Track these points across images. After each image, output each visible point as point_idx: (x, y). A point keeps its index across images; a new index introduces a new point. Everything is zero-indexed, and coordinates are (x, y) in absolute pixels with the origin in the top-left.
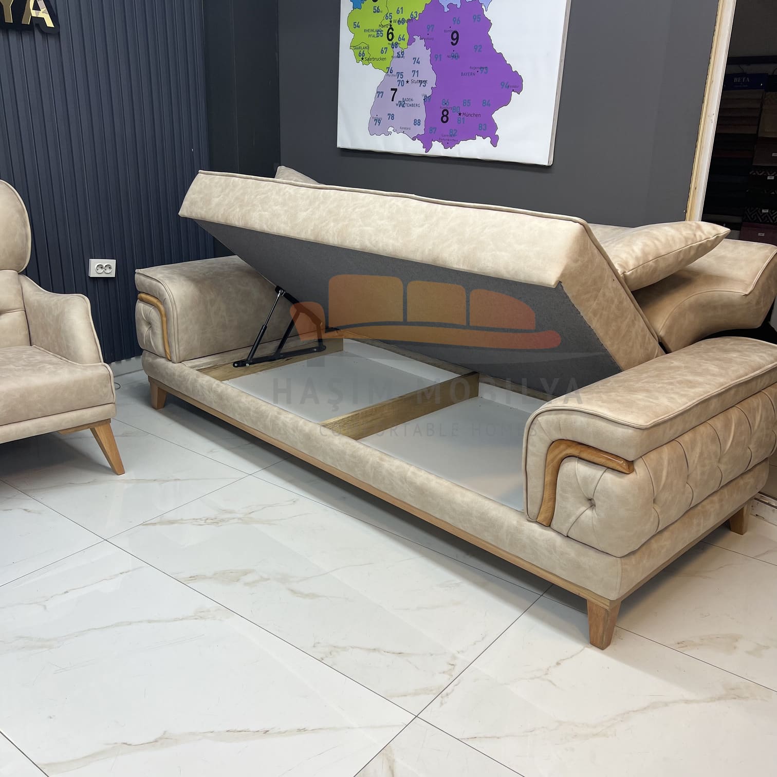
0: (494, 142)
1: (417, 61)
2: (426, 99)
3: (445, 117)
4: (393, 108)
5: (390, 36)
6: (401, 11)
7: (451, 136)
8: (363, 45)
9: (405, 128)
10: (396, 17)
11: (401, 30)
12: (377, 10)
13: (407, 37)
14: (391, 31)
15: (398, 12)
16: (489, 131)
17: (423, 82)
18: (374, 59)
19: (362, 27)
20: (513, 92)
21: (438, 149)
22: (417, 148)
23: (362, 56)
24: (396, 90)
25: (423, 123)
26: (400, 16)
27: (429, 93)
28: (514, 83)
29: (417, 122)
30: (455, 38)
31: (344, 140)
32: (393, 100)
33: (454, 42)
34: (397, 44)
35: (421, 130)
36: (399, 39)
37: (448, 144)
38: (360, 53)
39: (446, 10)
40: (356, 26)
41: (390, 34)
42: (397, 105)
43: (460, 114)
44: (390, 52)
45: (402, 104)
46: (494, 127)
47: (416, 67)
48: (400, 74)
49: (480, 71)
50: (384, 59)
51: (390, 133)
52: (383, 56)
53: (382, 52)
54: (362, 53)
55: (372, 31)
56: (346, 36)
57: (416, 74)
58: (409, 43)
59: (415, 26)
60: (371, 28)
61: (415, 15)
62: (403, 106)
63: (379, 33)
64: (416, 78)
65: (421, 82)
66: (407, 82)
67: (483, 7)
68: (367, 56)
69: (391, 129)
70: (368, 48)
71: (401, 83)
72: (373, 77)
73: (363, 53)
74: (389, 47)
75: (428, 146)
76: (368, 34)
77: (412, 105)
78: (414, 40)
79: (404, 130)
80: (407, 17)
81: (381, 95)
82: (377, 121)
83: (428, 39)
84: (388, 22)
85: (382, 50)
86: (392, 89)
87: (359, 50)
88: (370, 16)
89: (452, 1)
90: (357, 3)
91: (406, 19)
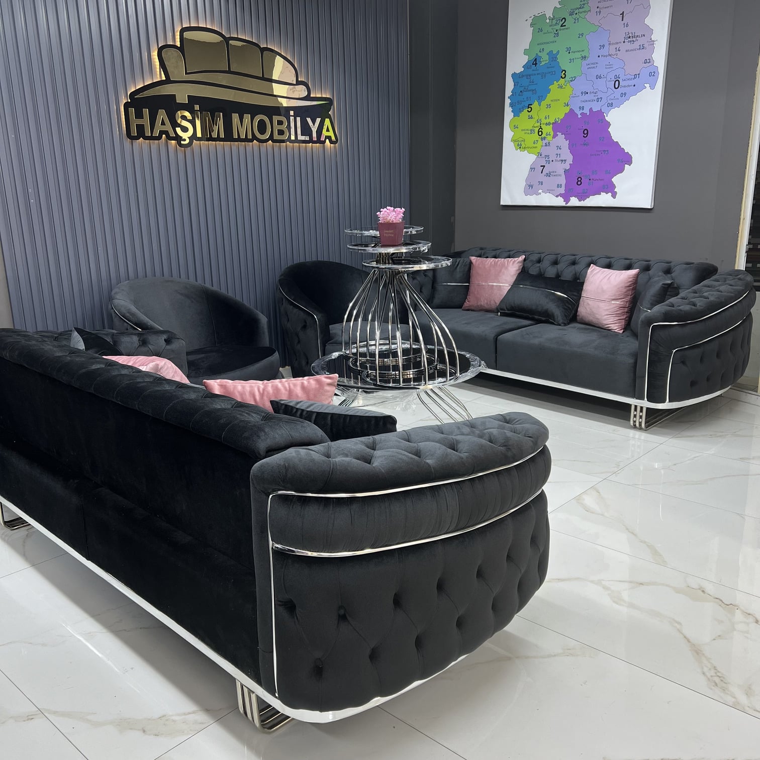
0: (614, 195)
1: (559, 148)
2: (566, 171)
3: (579, 181)
4: (542, 178)
5: (540, 133)
6: (548, 117)
7: (584, 193)
8: (520, 139)
9: (551, 190)
10: (544, 121)
11: (547, 129)
12: (531, 117)
13: (552, 133)
14: (540, 130)
15: (546, 118)
16: (610, 189)
17: (563, 161)
18: (528, 148)
19: (520, 128)
20: (626, 165)
21: (574, 202)
22: (560, 202)
23: (520, 145)
24: (544, 166)
25: (563, 186)
26: (547, 121)
27: (568, 167)
28: (627, 159)
29: (559, 186)
30: (586, 133)
31: (506, 199)
32: (542, 173)
33: (585, 136)
34: (545, 138)
35: (562, 190)
36: (547, 135)
37: (581, 199)
39: (579, 116)
40: (516, 127)
41: (540, 132)
42: (545, 176)
43: (590, 180)
44: (540, 143)
45: (548, 175)
46: (614, 186)
47: (559, 151)
48: (547, 156)
49: (603, 152)
50: (536, 147)
51: (540, 194)
52: (535, 145)
53: (534, 143)
55: (527, 130)
56: (508, 134)
57: (559, 156)
58: (554, 137)
59: (557, 127)
60: (527, 128)
61: (557, 120)
62: (549, 176)
63: (532, 131)
64: (558, 159)
65: (562, 161)
66: (552, 161)
67: (605, 114)
68: (523, 146)
69: (540, 191)
70: (524, 141)
71: (548, 162)
72: (528, 159)
74: (540, 140)
75: (567, 201)
76: (524, 132)
77: (556, 175)
78: (557, 135)
79: (550, 191)
80: (552, 121)
81: (533, 170)
82: (531, 186)
83: (567, 134)
84: (539, 124)
86: (541, 166)
87: (517, 143)
88: (525, 121)
89: (583, 111)
90: (516, 113)
91: (551, 122)
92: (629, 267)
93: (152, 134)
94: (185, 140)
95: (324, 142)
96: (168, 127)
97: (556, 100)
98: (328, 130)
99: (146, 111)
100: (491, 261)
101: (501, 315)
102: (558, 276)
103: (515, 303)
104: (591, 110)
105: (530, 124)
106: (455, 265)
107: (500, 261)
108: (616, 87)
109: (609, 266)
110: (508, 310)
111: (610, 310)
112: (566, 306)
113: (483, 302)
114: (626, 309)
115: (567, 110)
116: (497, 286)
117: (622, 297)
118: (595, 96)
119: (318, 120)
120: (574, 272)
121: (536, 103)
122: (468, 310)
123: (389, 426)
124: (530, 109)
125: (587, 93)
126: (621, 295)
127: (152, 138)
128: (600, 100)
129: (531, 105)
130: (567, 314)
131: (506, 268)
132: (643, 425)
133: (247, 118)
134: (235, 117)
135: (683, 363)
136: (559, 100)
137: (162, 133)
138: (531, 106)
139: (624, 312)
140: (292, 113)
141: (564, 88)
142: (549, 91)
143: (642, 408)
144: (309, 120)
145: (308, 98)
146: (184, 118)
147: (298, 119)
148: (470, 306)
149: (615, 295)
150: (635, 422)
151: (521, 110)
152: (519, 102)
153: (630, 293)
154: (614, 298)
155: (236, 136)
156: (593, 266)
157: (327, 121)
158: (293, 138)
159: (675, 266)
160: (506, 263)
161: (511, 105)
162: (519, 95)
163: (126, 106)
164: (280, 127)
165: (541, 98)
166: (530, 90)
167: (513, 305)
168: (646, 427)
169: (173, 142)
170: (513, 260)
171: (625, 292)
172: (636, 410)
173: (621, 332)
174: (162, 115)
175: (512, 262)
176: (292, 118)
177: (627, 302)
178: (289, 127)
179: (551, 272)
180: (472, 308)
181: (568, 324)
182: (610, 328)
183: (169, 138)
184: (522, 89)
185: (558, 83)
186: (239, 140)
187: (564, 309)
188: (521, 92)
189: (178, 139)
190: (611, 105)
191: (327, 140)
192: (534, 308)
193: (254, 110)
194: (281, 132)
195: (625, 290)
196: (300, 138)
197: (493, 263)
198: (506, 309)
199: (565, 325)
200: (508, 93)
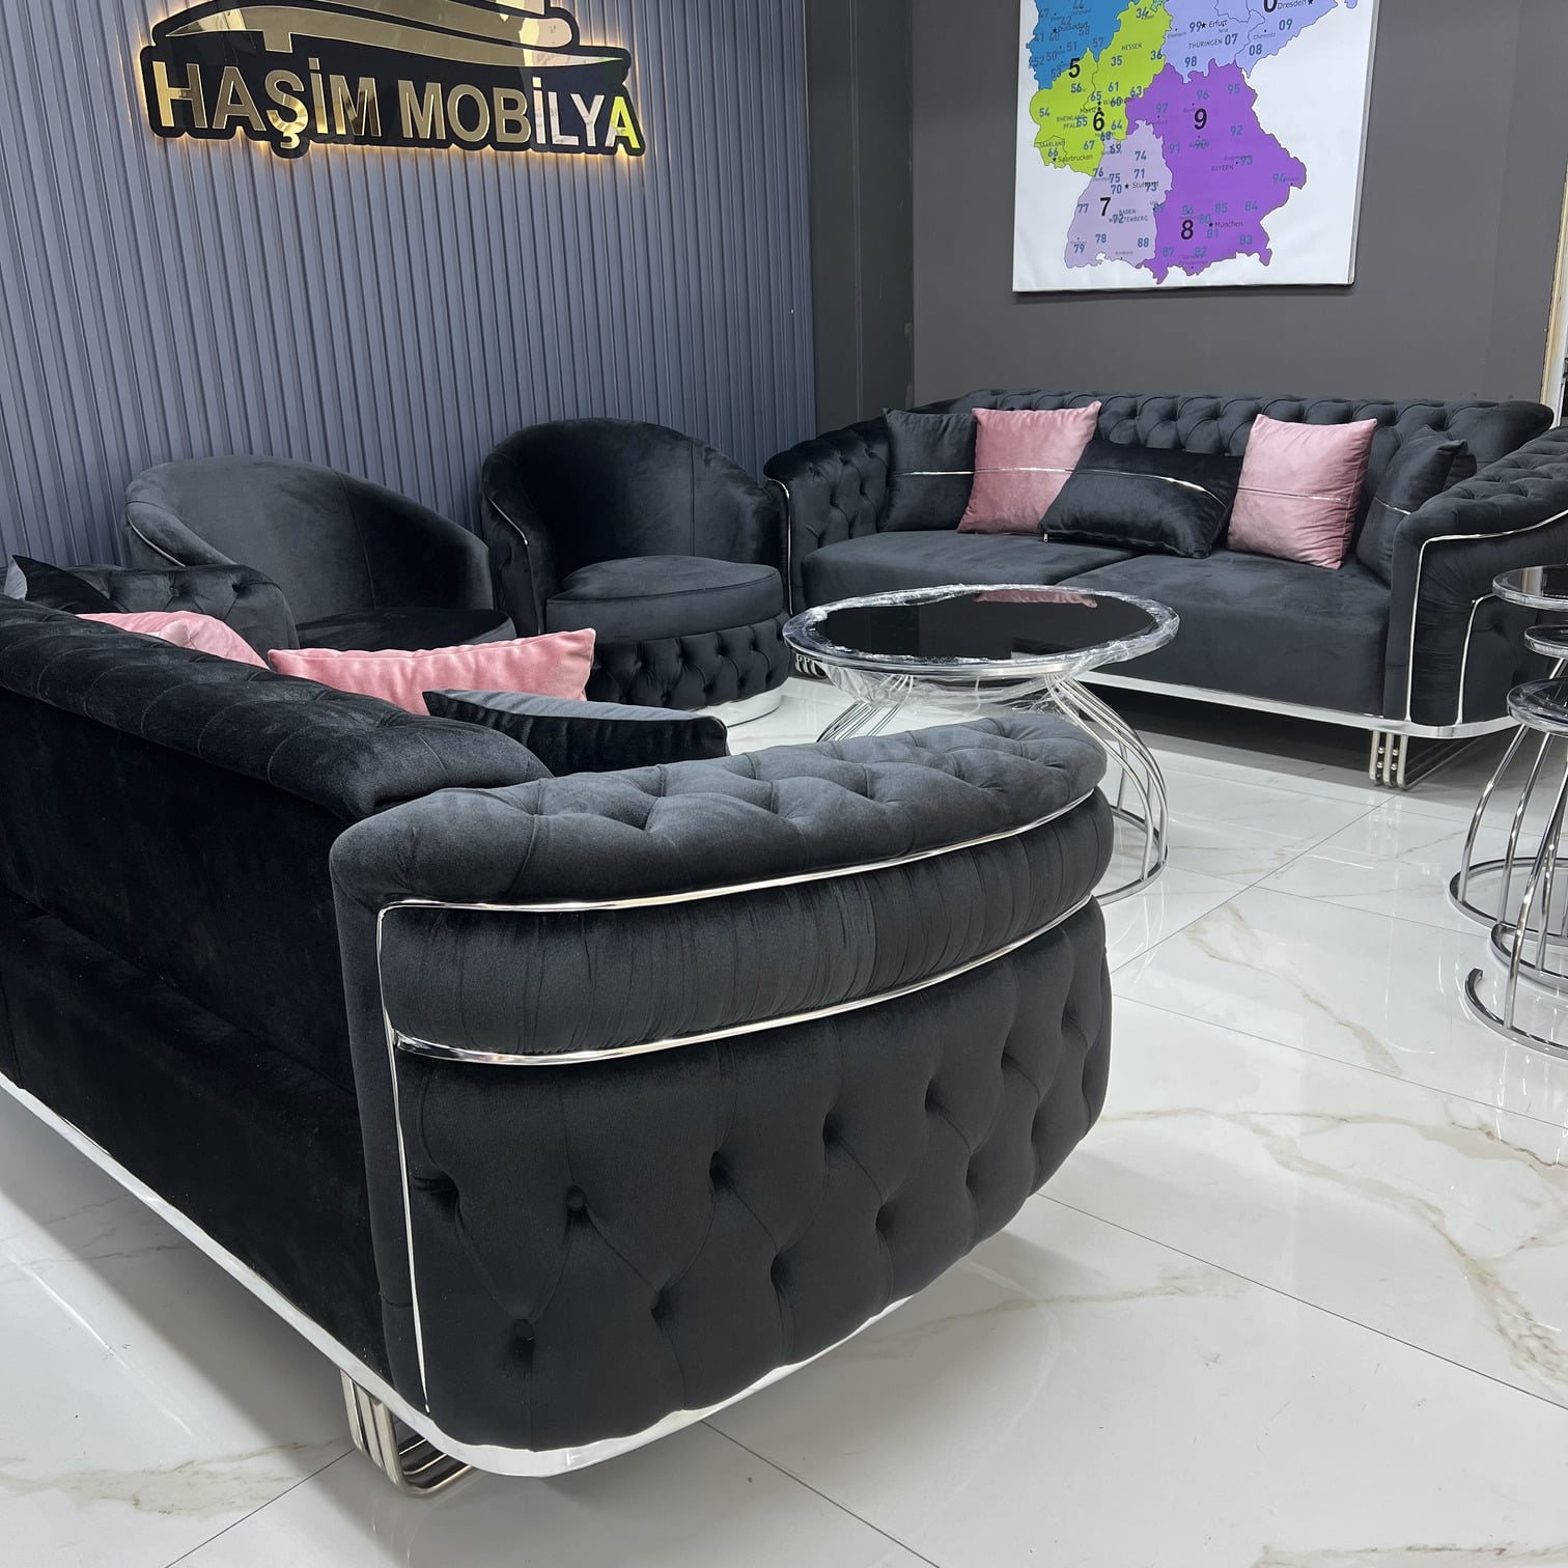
0: (1266, 258)
1: (1141, 155)
2: (1157, 208)
3: (1187, 230)
4: (1105, 225)
5: (1099, 124)
6: (1115, 87)
7: (1197, 257)
8: (1054, 141)
9: (1124, 253)
10: (1107, 96)
11: (1116, 115)
12: (1077, 89)
13: (1125, 123)
14: (1099, 116)
15: (1111, 88)
16: (1257, 243)
17: (1150, 185)
18: (1073, 158)
19: (1054, 115)
20: (1291, 188)
21: (1177, 277)
22: (1144, 279)
23: (1053, 154)
24: (1108, 199)
25: (1152, 243)
26: (1115, 95)
27: (1162, 199)
28: (1295, 173)
29: (1143, 243)
30: (1201, 116)
31: (1024, 278)
32: (1103, 214)
33: (1200, 124)
34: (1109, 134)
35: (1149, 253)
36: (1114, 126)
37: (1191, 270)
38: (1050, 152)
39: (1187, 80)
40: (1044, 113)
41: (1098, 121)
42: (1111, 220)
43: (1211, 225)
44: (1099, 146)
45: (1118, 219)
46: (1265, 238)
47: (1141, 164)
48: (1115, 176)
49: (1239, 161)
50: (1089, 157)
51: (1100, 262)
52: (1088, 152)
53: (1086, 147)
54: (1053, 151)
55: (1069, 118)
56: (1027, 129)
57: (1141, 173)
58: (1130, 131)
59: (1137, 108)
60: (1067, 114)
61: (1137, 91)
62: (1120, 222)
63: (1081, 120)
64: (1140, 180)
65: (1147, 184)
66: (1127, 186)
67: (1244, 72)
68: (1061, 154)
69: (1101, 256)
70: (1063, 143)
71: (1117, 189)
72: (1073, 183)
73: (1055, 151)
74: (1098, 140)
75: (1160, 274)
76: (1063, 123)
77: (1136, 219)
78: (1137, 127)
79: (1122, 255)
80: (1125, 94)
81: (1084, 209)
82: (1080, 246)
83: (1158, 123)
84: (1095, 104)
85: (1086, 145)
86: (1102, 199)
87: (1048, 148)
88: (1066, 98)
89: (1194, 69)
90: (1045, 81)
91: (1124, 98)
92: (1346, 418)
93: (210, 121)
94: (289, 139)
95: (612, 151)
96: (249, 109)
97: (1134, 46)
98: (621, 123)
99: (194, 70)
100: (1025, 415)
101: (1049, 541)
102: (1179, 445)
103: (1084, 509)
104: (1212, 63)
105: (1076, 104)
106: (939, 428)
107: (1044, 415)
108: (1270, 7)
109: (1299, 417)
110: (1067, 527)
111: (1311, 517)
112: (1204, 511)
113: (1008, 513)
114: (1347, 512)
115: (1158, 67)
116: (1037, 473)
117: (1337, 485)
118: (1221, 31)
119: (599, 100)
120: (1216, 436)
121: (1089, 55)
122: (972, 532)
123: (707, 743)
124: (1074, 71)
125: (1204, 25)
126: (1335, 482)
127: (210, 133)
128: (1232, 40)
129: (1078, 59)
130: (1205, 531)
131: (1060, 432)
132: (1400, 779)
133: (433, 91)
134: (406, 89)
135: (1498, 628)
136: (1140, 46)
137: (233, 122)
138: (1078, 63)
139: (1343, 520)
140: (537, 82)
141: (1151, 17)
142: (1117, 25)
143: (1397, 738)
144: (577, 98)
145: (572, 48)
146: (284, 87)
147: (553, 96)
148: (977, 522)
149: (1321, 481)
150: (1380, 771)
151: (1055, 74)
152: (1052, 55)
153: (1355, 475)
154: (1316, 487)
155: (408, 133)
156: (1261, 419)
157: (619, 102)
158: (541, 139)
159: (1455, 411)
160: (1059, 419)
161: (1033, 63)
162: (1051, 39)
163: (148, 56)
164: (512, 115)
165: (1100, 43)
166: (1075, 27)
167: (1078, 516)
168: (1408, 779)
169: (263, 144)
170: (1075, 413)
171: (1346, 473)
172: (1382, 743)
173: (1337, 566)
174: (232, 80)
175: (1071, 418)
176: (538, 96)
177: (1348, 496)
178: (531, 115)
179: (1161, 438)
180: (982, 527)
181: (1211, 553)
182: (1310, 559)
183: (252, 134)
184: (1057, 24)
185: (1138, 6)
186: (416, 141)
187: (1200, 518)
188: (1055, 30)
189: (276, 138)
190: (1257, 51)
191: (621, 147)
192: (1128, 518)
193: (449, 73)
194: (513, 126)
195: (1343, 469)
196: (557, 138)
197: (1028, 420)
198: (1062, 526)
199: (1203, 555)
200: (1026, 34)
